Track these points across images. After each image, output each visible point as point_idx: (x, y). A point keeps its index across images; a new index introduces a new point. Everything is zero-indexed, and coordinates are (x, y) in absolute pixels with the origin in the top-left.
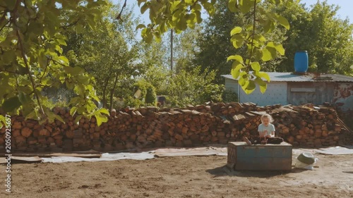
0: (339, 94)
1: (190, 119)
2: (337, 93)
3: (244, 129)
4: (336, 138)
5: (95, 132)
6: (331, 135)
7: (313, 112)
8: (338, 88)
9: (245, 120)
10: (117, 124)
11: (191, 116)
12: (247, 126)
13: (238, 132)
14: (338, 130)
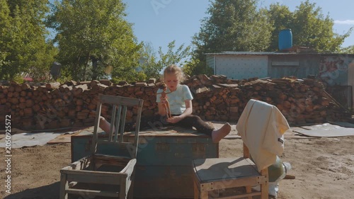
0: (325, 68)
1: (141, 92)
2: (322, 67)
3: (208, 104)
4: (323, 113)
5: (26, 107)
6: (317, 110)
7: (295, 83)
8: (324, 62)
9: (209, 93)
10: (52, 99)
11: (143, 89)
12: (212, 100)
13: (201, 107)
14: (325, 104)
